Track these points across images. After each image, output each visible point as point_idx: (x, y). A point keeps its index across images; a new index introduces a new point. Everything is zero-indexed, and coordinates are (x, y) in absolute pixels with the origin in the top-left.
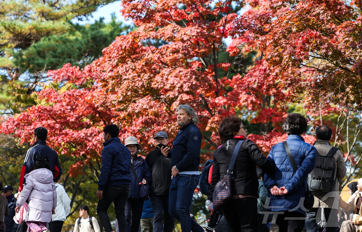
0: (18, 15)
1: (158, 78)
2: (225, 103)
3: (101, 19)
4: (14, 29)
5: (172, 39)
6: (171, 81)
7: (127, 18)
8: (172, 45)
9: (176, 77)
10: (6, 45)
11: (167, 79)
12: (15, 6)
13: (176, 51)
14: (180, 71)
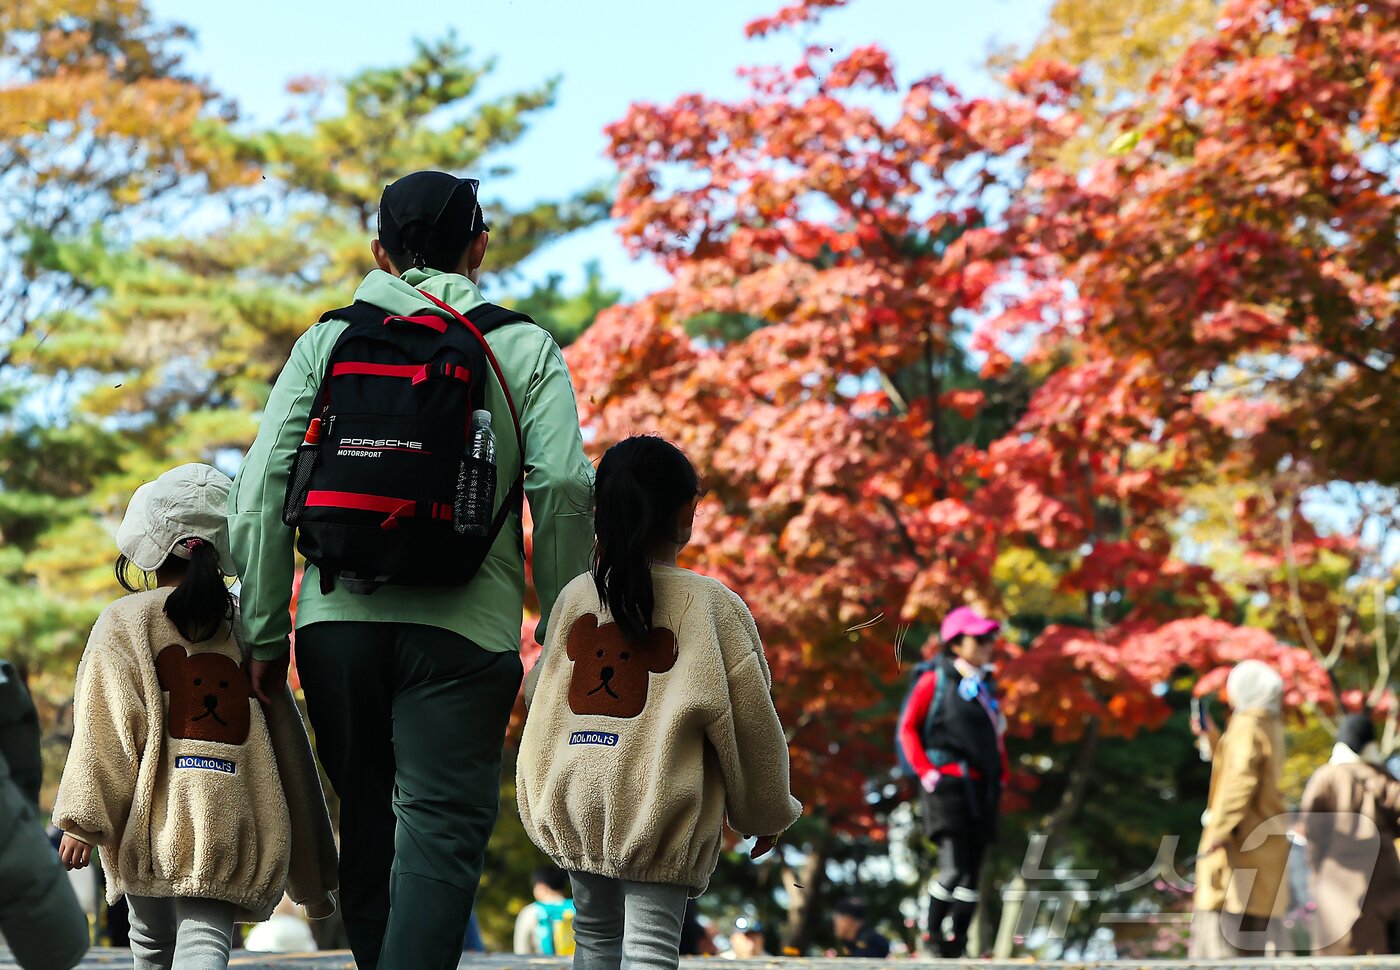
0: (278, 271)
1: (738, 440)
2: (964, 524)
3: (554, 281)
4: (269, 315)
5: (784, 311)
6: (777, 453)
7: (637, 252)
8: (783, 333)
9: (796, 436)
10: (241, 370)
11: (767, 445)
12: (272, 242)
13: (798, 351)
14: (811, 418)
